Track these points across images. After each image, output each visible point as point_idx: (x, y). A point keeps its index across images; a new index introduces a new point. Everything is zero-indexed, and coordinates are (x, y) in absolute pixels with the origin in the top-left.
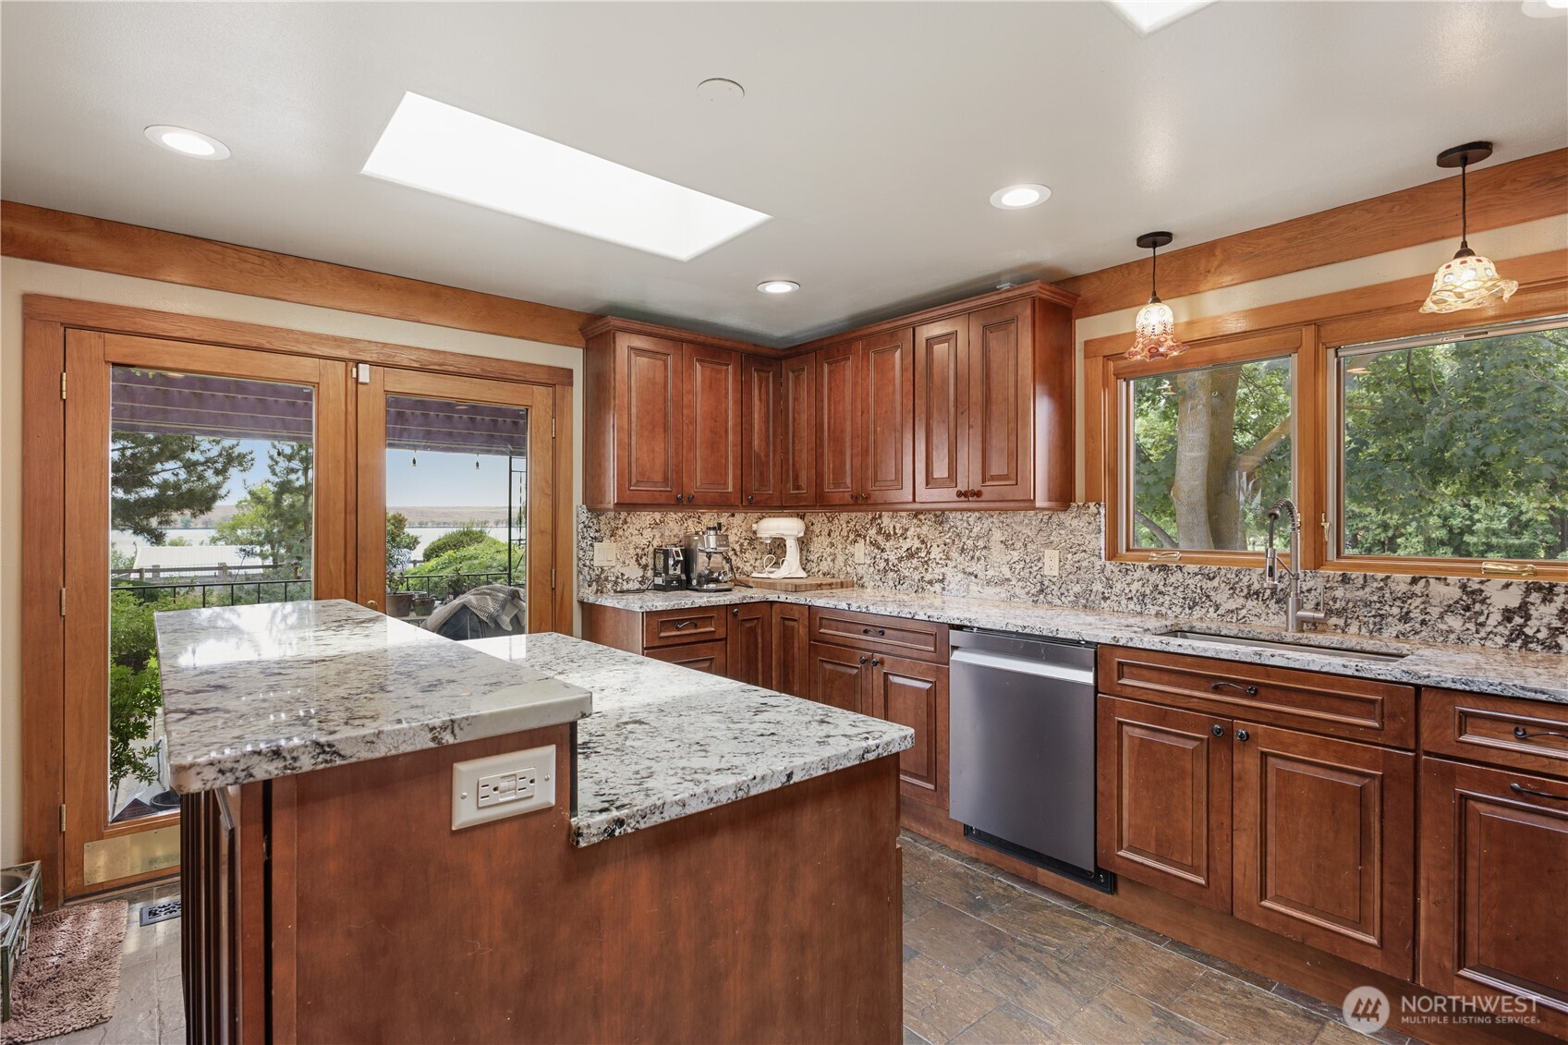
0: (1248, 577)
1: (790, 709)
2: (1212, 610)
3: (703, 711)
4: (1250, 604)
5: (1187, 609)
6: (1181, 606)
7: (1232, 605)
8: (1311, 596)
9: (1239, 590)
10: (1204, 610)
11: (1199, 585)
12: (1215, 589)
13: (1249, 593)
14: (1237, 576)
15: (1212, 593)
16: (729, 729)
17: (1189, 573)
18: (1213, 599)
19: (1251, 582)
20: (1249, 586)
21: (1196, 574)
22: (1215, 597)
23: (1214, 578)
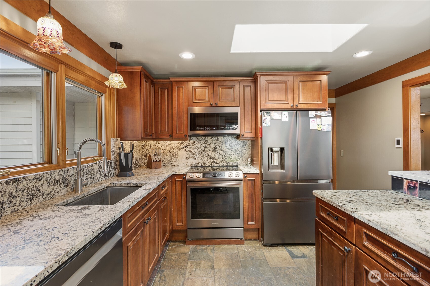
0: (54, 175)
1: (341, 200)
2: (41, 197)
3: (373, 204)
4: (56, 187)
5: (29, 202)
6: (26, 201)
7: (49, 191)
8: (72, 177)
9: (51, 182)
10: (37, 199)
11: (34, 185)
12: (42, 185)
13: (55, 183)
14: (50, 175)
15: (41, 188)
16: (363, 198)
17: (30, 180)
18: (41, 191)
19: (55, 177)
20: (55, 179)
21: (33, 179)
22: (42, 189)
23: (41, 179)
